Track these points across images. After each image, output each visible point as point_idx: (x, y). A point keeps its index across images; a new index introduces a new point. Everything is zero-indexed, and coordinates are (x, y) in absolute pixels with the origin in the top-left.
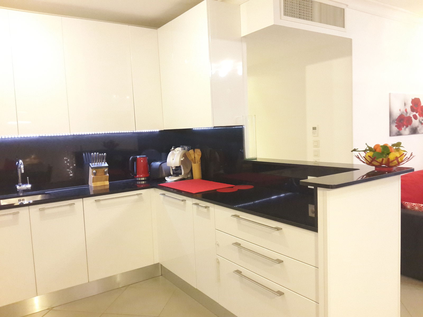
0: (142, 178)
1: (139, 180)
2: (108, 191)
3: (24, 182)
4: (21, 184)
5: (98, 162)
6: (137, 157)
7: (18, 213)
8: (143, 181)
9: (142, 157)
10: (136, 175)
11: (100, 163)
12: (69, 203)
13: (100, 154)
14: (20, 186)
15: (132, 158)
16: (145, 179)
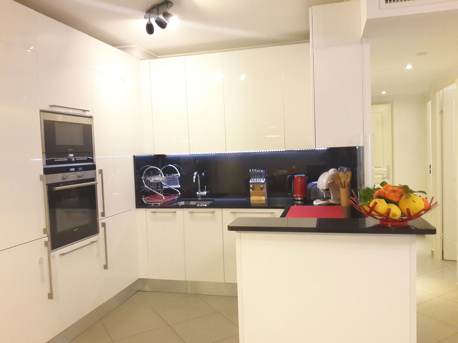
0: (298, 198)
1: (296, 199)
2: (266, 205)
3: (202, 190)
4: (200, 191)
5: (257, 178)
6: (294, 176)
7: (175, 212)
8: (299, 200)
9: (299, 176)
10: (293, 194)
11: (258, 179)
12: (212, 211)
13: (257, 171)
14: (199, 192)
15: (290, 176)
16: (302, 199)
